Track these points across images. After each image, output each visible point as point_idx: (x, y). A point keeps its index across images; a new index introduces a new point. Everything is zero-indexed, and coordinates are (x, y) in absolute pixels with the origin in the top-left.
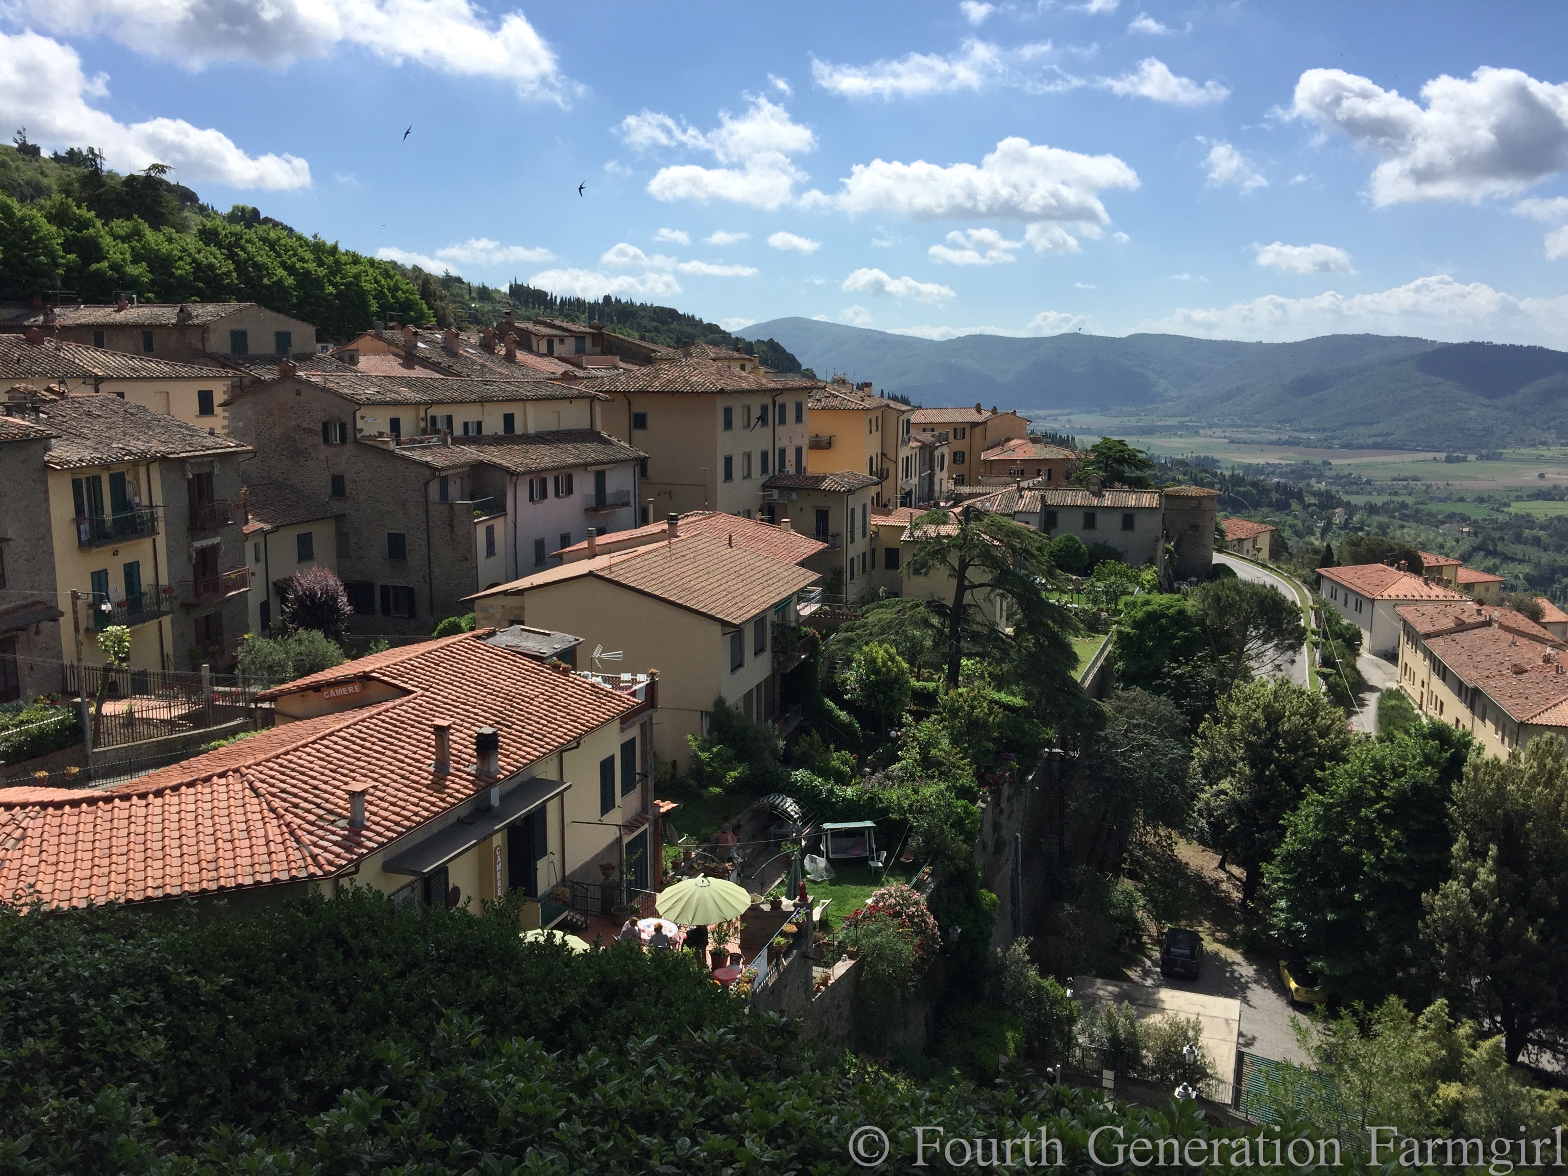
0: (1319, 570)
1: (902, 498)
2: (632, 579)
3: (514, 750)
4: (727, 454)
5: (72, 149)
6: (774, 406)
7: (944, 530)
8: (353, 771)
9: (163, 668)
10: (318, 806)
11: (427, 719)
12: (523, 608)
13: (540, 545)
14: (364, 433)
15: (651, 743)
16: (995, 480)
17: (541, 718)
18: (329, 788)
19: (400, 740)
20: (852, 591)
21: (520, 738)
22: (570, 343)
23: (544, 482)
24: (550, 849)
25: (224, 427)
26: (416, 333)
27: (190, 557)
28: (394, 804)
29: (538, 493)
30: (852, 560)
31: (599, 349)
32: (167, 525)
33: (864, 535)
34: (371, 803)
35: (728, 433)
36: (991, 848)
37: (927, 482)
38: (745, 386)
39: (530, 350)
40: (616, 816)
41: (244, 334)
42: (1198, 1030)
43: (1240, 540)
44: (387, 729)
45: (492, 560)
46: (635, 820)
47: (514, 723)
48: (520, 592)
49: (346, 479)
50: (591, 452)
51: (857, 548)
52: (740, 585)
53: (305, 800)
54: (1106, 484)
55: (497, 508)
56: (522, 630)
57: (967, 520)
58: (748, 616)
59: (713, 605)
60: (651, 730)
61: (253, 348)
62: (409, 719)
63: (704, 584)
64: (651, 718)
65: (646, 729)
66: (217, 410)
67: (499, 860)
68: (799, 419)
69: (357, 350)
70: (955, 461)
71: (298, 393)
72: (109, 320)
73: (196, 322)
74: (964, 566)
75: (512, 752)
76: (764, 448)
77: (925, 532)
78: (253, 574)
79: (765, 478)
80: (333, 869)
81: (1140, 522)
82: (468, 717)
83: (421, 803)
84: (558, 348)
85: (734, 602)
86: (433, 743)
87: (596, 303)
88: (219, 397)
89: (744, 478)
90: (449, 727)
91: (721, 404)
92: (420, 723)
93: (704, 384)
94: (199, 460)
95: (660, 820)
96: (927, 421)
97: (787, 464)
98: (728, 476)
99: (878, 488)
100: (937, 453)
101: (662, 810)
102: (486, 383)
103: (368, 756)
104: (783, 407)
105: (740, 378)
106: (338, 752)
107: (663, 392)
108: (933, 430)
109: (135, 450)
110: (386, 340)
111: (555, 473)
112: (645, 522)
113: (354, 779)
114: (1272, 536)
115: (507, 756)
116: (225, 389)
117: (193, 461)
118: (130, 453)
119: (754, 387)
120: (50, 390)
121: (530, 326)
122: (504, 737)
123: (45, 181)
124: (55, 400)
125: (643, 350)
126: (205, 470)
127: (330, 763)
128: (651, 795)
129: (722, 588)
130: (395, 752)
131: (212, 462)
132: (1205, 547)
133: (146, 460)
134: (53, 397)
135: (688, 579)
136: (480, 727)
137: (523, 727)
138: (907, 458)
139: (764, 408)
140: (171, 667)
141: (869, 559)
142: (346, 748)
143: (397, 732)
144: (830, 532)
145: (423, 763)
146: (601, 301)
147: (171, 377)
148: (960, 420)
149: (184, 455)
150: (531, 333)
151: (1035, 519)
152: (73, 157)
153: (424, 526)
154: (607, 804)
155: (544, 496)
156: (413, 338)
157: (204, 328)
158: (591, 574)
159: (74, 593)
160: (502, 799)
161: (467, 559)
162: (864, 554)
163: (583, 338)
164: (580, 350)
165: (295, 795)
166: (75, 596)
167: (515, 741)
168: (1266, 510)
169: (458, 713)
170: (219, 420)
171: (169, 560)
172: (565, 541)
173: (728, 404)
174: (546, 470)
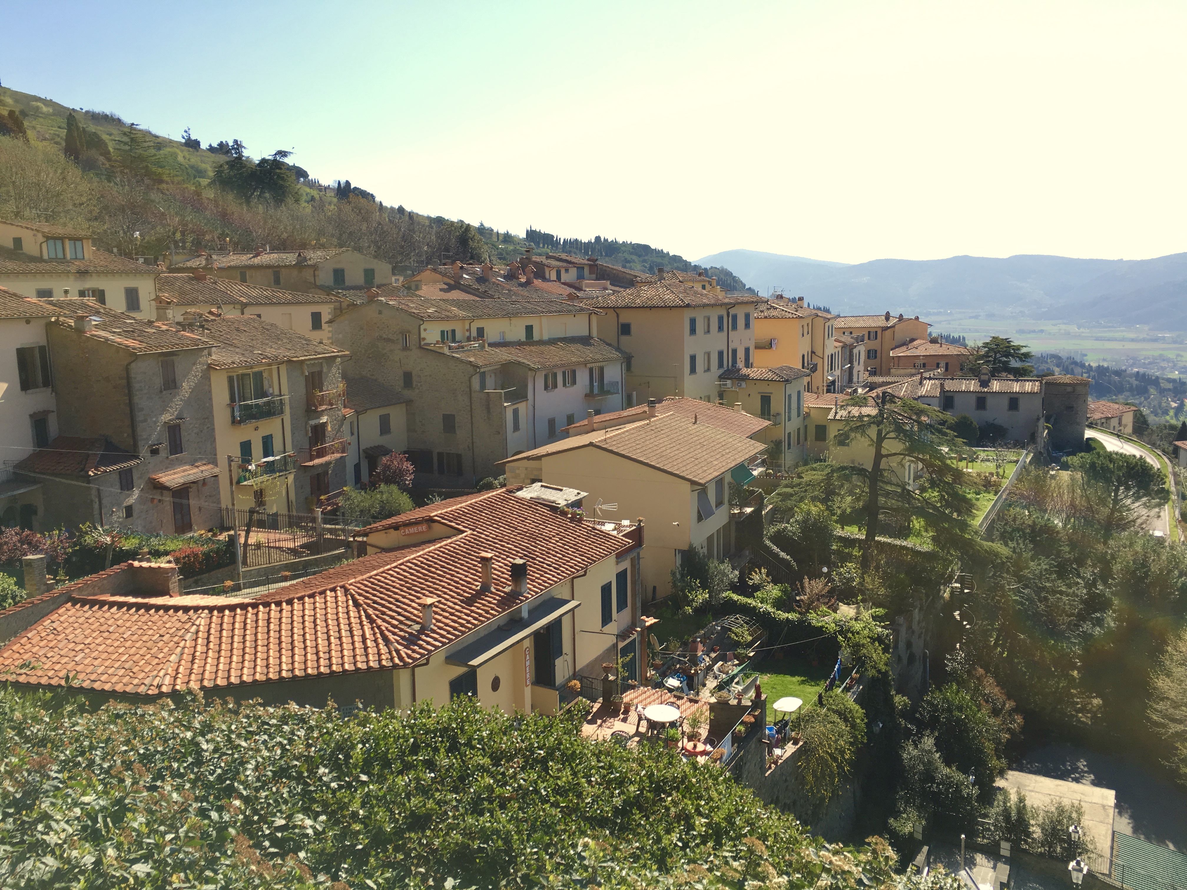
0: (1176, 443)
1: (828, 386)
2: (622, 448)
3: (538, 576)
4: (692, 353)
5: (222, 142)
6: (728, 316)
7: (866, 411)
8: (423, 589)
9: (289, 511)
10: (399, 614)
11: (475, 552)
12: (541, 469)
13: (552, 423)
14: (426, 342)
15: (639, 573)
16: (902, 372)
17: (557, 552)
18: (407, 601)
19: (456, 567)
20: (788, 458)
21: (543, 567)
22: (573, 272)
23: (555, 375)
24: (564, 651)
25: (329, 338)
26: (462, 268)
27: (307, 432)
28: (452, 614)
29: (550, 385)
30: (789, 434)
31: (594, 276)
32: (291, 408)
33: (799, 415)
34: (436, 613)
35: (693, 337)
36: (905, 661)
37: (847, 373)
38: (705, 301)
39: (544, 279)
40: (613, 628)
41: (342, 271)
42: (1080, 813)
43: (1108, 419)
44: (446, 558)
45: (517, 433)
46: (627, 631)
47: (538, 556)
48: (539, 458)
49: (413, 375)
50: (589, 353)
51: (793, 425)
52: (705, 453)
53: (390, 609)
54: (994, 374)
55: (519, 396)
56: (542, 486)
57: (884, 402)
58: (710, 477)
59: (684, 469)
60: (639, 563)
61: (349, 280)
62: (462, 551)
63: (676, 452)
64: (638, 554)
65: (635, 563)
66: (324, 326)
67: (528, 658)
68: (747, 325)
69: (420, 281)
70: (869, 357)
71: (380, 312)
72: (250, 262)
73: (309, 263)
74: (881, 438)
75: (537, 578)
76: (720, 349)
77: (849, 412)
78: (349, 444)
79: (721, 371)
80: (411, 661)
81: (1022, 404)
82: (504, 551)
83: (472, 614)
84: (564, 277)
85: (700, 466)
86: (480, 570)
87: (590, 242)
88: (325, 317)
89: (705, 371)
90: (491, 558)
91: (688, 315)
92: (470, 554)
93: (675, 300)
94: (312, 362)
95: (646, 632)
96: (846, 326)
97: (738, 360)
98: (693, 370)
99: (809, 379)
100: (855, 351)
101: (647, 624)
102: (513, 303)
103: (433, 578)
104: (735, 317)
105: (702, 295)
106: (412, 574)
107: (643, 307)
108: (851, 333)
109: (269, 355)
110: (440, 273)
111: (563, 369)
112: (630, 405)
113: (424, 595)
114: (1135, 416)
115: (533, 581)
116: (330, 311)
117: (308, 363)
118: (266, 357)
119: (713, 302)
120: (211, 313)
121: (543, 259)
122: (531, 566)
123: (203, 166)
124: (215, 320)
125: (628, 276)
126: (316, 369)
127: (407, 582)
128: (639, 612)
129: (691, 455)
130: (452, 575)
131: (321, 363)
132: (1078, 424)
133: (278, 362)
134: (214, 318)
135: (664, 448)
136: (514, 559)
137: (544, 559)
138: (832, 355)
139: (721, 319)
140: (294, 510)
141: (802, 434)
142: (418, 571)
143: (454, 561)
144: (772, 413)
145: (473, 584)
146: (593, 241)
147: (293, 303)
148: (873, 325)
149: (303, 358)
150: (544, 265)
151: (936, 401)
152: (223, 148)
153: (469, 408)
154: (606, 618)
155: (555, 386)
156: (460, 271)
157: (315, 267)
158: (591, 444)
159: (229, 457)
160: (530, 612)
161: (499, 433)
162: (799, 429)
163: (583, 268)
164: (581, 277)
165: (383, 606)
166: (230, 459)
167: (538, 570)
168: (1128, 394)
169: (497, 548)
170: (326, 333)
171: (293, 434)
172: (570, 419)
173: (693, 315)
174: (555, 366)
